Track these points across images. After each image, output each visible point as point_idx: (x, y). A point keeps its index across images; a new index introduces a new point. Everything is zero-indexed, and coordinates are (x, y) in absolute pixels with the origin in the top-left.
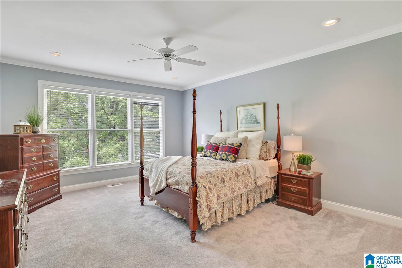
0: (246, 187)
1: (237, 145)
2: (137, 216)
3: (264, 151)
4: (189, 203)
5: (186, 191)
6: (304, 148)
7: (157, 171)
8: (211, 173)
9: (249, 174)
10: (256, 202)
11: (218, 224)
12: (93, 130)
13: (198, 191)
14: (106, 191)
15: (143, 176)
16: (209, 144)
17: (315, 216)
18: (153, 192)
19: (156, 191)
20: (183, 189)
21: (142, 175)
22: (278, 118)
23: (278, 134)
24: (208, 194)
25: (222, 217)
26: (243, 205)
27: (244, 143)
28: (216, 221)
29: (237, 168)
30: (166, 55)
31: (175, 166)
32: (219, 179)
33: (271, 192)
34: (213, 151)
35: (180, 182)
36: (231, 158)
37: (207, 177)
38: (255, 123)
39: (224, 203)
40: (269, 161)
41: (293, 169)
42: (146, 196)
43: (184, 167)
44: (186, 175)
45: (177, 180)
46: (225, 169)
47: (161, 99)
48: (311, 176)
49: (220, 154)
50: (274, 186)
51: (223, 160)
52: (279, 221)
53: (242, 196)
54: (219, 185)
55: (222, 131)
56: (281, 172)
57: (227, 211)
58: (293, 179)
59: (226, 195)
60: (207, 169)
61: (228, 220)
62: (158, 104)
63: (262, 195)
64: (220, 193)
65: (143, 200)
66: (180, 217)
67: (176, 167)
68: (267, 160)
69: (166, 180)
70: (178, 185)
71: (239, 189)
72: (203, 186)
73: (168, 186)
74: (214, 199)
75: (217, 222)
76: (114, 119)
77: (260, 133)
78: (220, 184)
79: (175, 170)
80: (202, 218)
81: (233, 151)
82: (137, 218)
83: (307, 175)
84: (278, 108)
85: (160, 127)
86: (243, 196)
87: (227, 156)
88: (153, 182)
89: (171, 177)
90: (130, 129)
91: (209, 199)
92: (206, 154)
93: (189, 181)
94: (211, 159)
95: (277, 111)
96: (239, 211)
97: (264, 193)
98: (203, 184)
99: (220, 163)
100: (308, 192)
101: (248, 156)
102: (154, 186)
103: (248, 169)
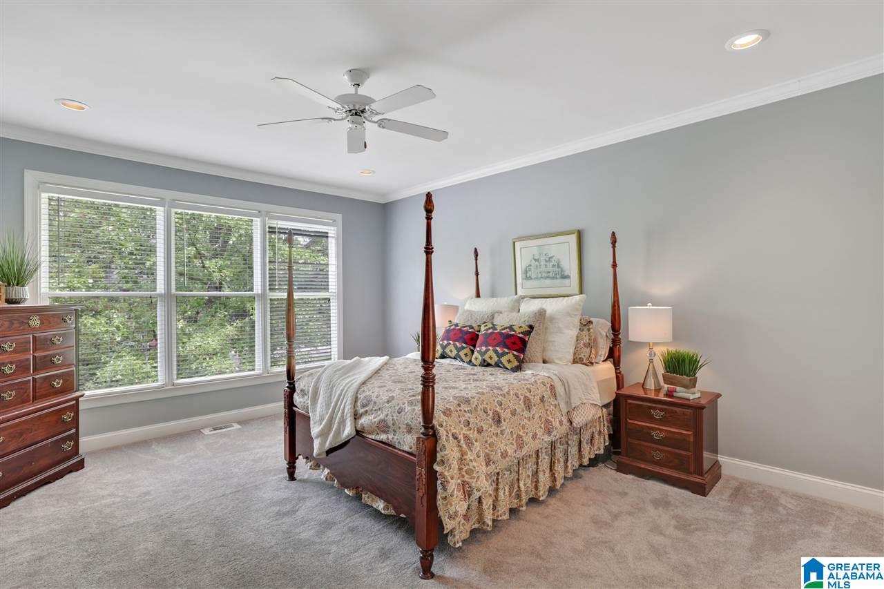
0: (549, 433)
1: (521, 330)
2: (279, 511)
3: (584, 344)
4: (417, 477)
5: (406, 448)
6: (676, 336)
7: (331, 395)
8: (467, 401)
9: (556, 399)
10: (570, 466)
11: (485, 527)
12: (167, 296)
13: (438, 449)
14: (199, 445)
15: (294, 408)
16: (453, 327)
17: (709, 497)
18: (320, 448)
19: (327, 446)
20: (399, 442)
21: (290, 404)
22: (614, 265)
23: (614, 302)
24: (463, 454)
25: (494, 508)
26: (541, 475)
27: (537, 325)
28: (481, 520)
29: (528, 386)
30: (354, 112)
31: (375, 382)
32: (487, 416)
33: (602, 441)
34: (464, 345)
35: (391, 425)
36: (509, 361)
37: (460, 410)
38: (557, 278)
39: (498, 474)
40: (596, 367)
41: (651, 384)
42: (301, 457)
43: (399, 385)
44: (408, 408)
45: (383, 420)
46: (500, 389)
47: (334, 221)
48: (697, 401)
49: (483, 351)
50: (608, 426)
51: (489, 365)
52: (631, 514)
53: (540, 454)
54: (489, 430)
55: (478, 295)
56: (623, 392)
57: (507, 493)
58: (654, 409)
59: (504, 455)
60: (456, 391)
61: (508, 514)
62: (327, 233)
63: (582, 449)
64: (492, 451)
65: (294, 467)
66: (391, 512)
67: (379, 387)
68: (592, 363)
69: (355, 419)
70: (386, 432)
71: (535, 436)
72: (450, 435)
73: (358, 433)
74: (478, 467)
75: (484, 523)
76: (220, 269)
77: (574, 301)
78: (491, 427)
79: (376, 394)
80: (450, 517)
81: (514, 343)
82: (280, 514)
83: (689, 400)
84: (614, 242)
85: (330, 287)
86: (542, 453)
87: (500, 356)
88: (321, 424)
89: (366, 412)
90: (260, 292)
91: (467, 467)
92: (447, 351)
93: (414, 422)
94: (458, 363)
95: (612, 249)
96: (531, 491)
97: (587, 444)
98: (450, 430)
99: (484, 375)
100: (692, 439)
101: (548, 355)
102: (324, 434)
103: (552, 388)
